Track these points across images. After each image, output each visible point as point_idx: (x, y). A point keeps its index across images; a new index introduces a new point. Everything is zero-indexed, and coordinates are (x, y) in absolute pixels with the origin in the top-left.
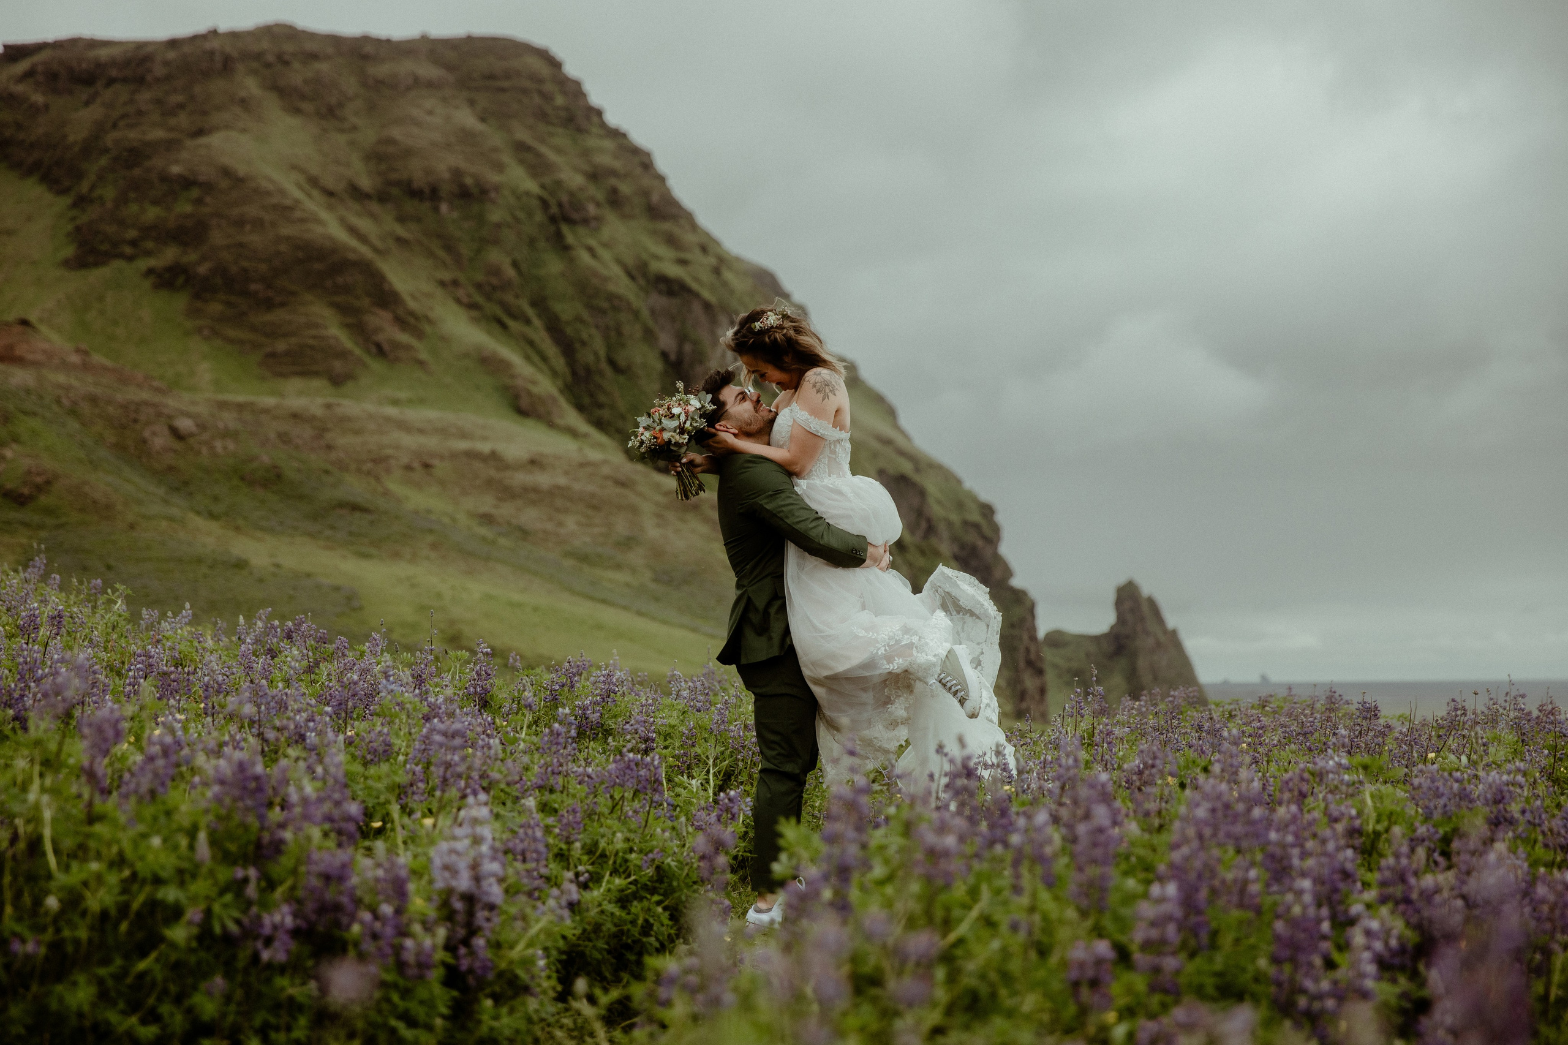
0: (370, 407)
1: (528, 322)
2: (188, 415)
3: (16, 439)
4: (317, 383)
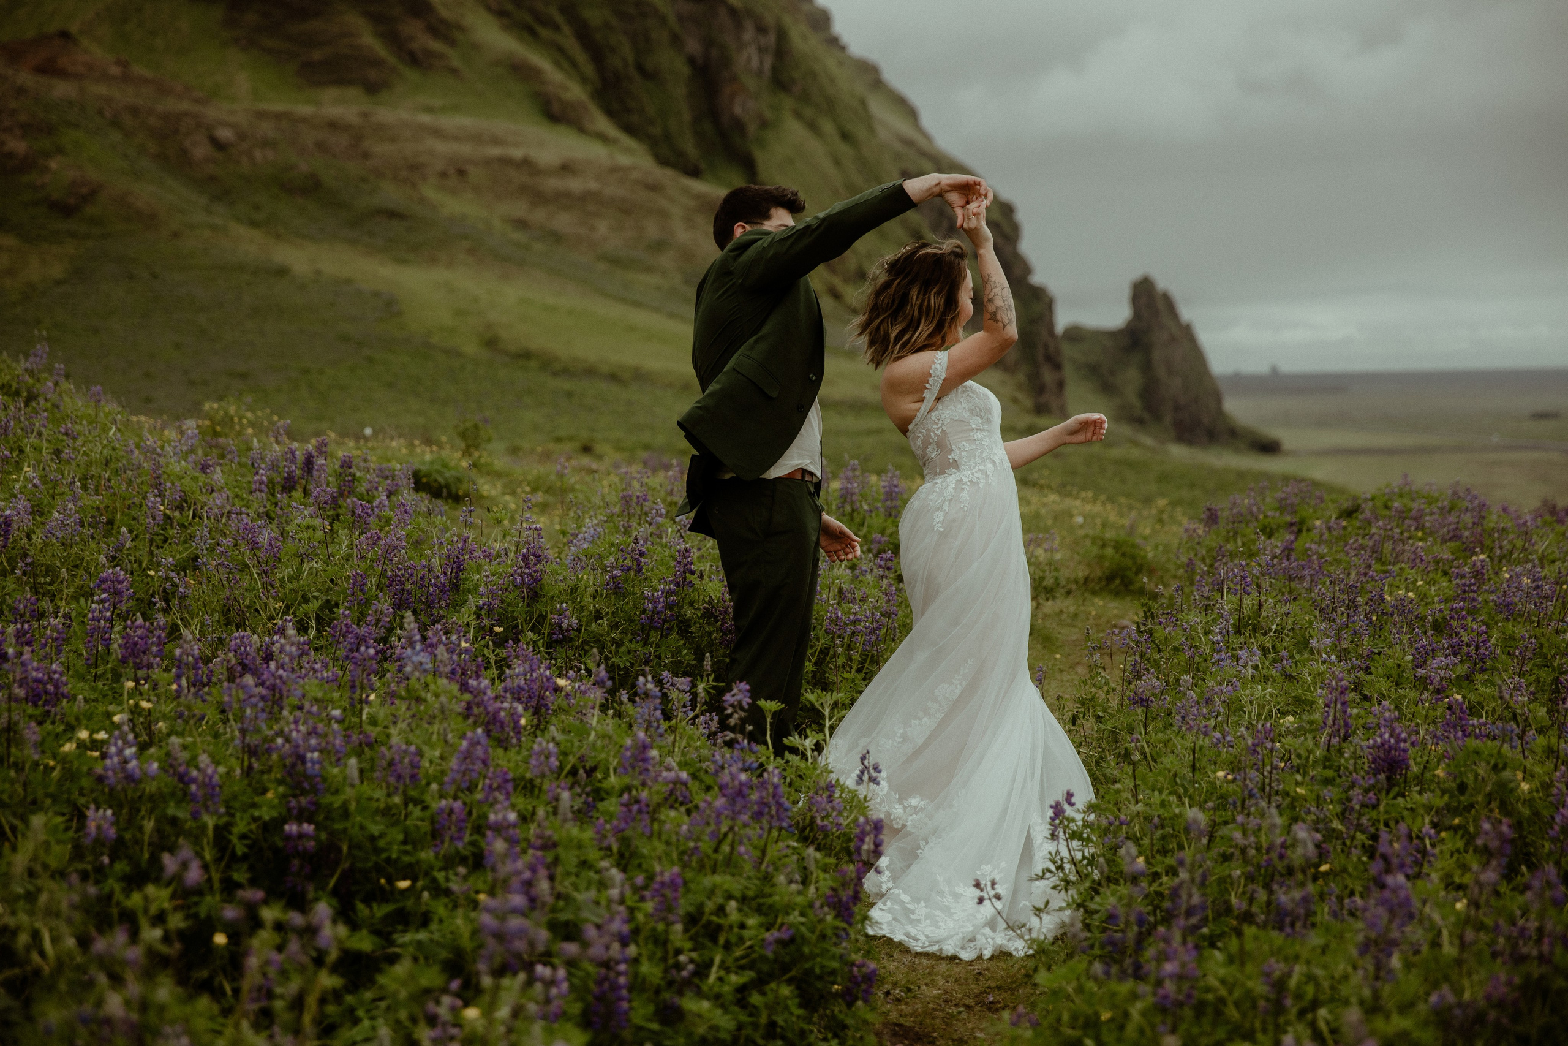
0: (404, 114)
2: (227, 125)
3: (60, 150)
4: (353, 92)
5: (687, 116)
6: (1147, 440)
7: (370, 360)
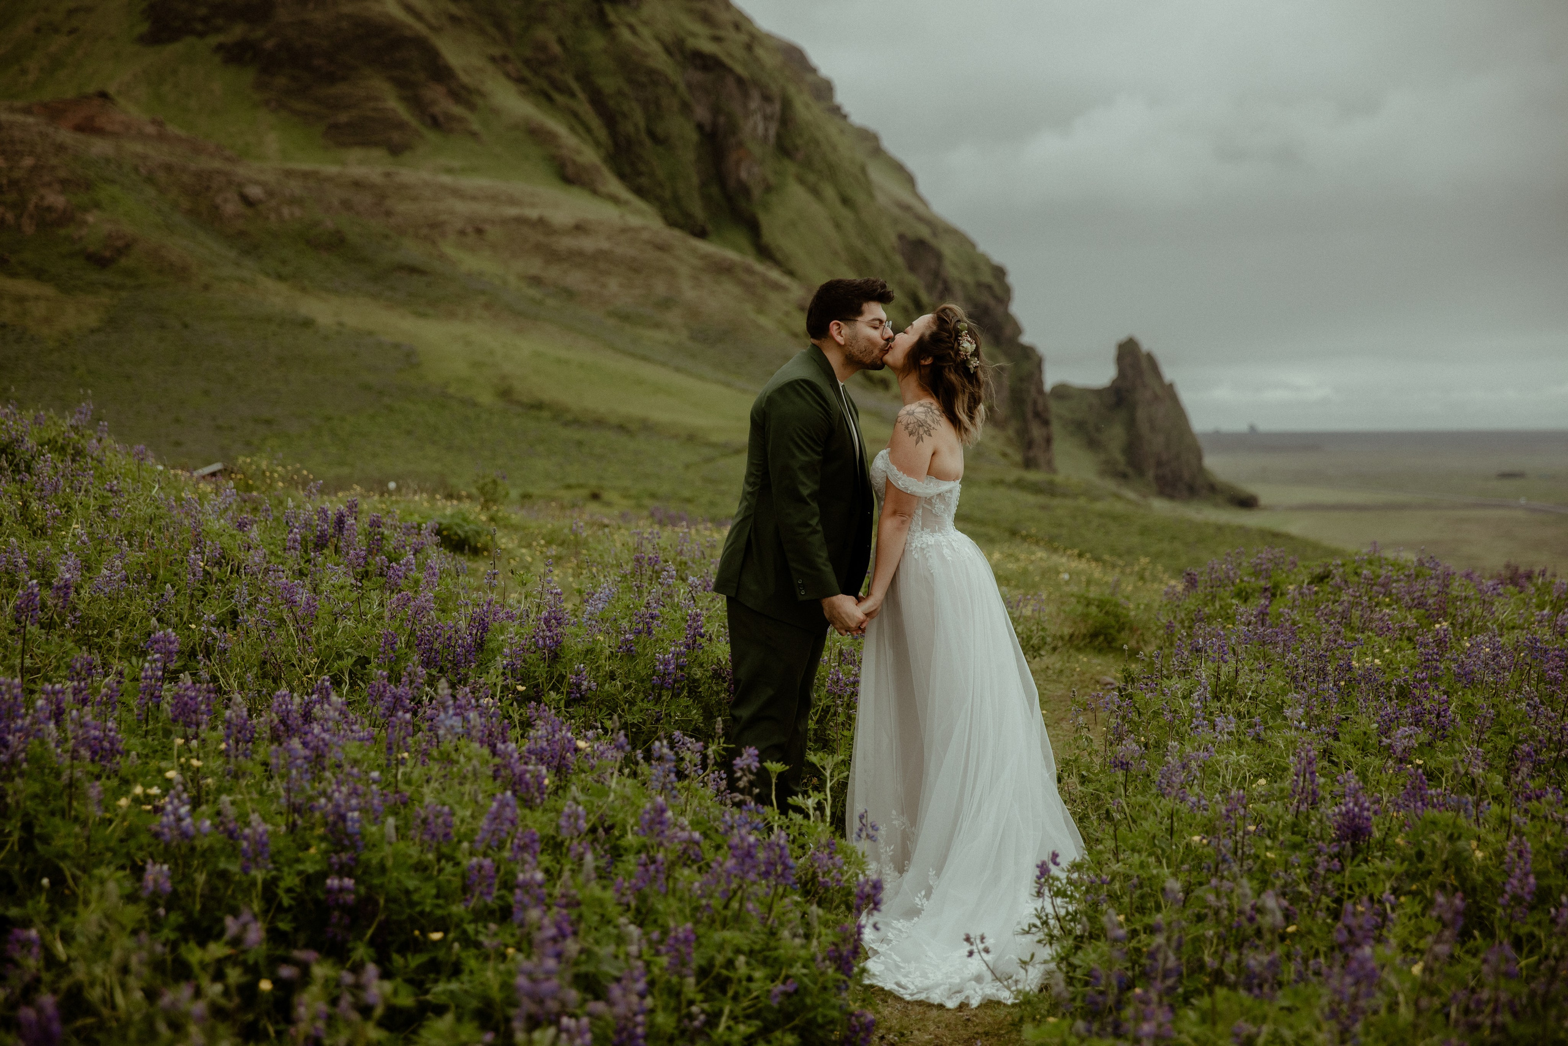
0: (425, 175)
1: (573, 95)
2: (257, 183)
3: (97, 205)
4: (377, 153)
5: (695, 180)
6: (1131, 495)
7: (390, 409)
